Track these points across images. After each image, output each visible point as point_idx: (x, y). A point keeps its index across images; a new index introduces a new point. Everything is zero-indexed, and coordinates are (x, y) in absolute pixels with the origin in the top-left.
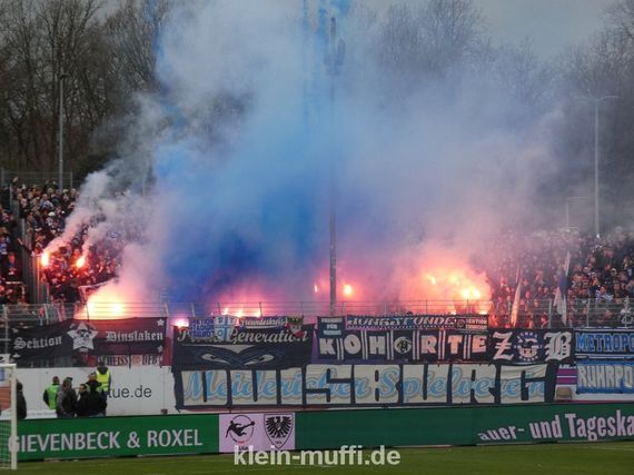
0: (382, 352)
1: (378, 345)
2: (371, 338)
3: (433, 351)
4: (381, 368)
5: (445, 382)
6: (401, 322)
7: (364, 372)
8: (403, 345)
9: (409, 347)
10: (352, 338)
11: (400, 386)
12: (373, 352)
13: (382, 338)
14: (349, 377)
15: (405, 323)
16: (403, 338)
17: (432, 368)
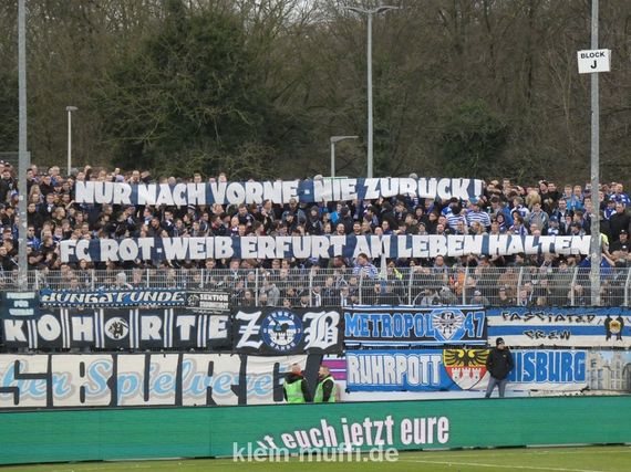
0: (89, 337)
1: (83, 328)
2: (74, 319)
3: (157, 337)
4: (88, 359)
5: (174, 377)
6: (114, 298)
7: (65, 364)
8: (117, 329)
9: (125, 331)
10: (47, 319)
11: (113, 383)
12: (77, 337)
13: (88, 320)
14: (45, 371)
15: (119, 299)
16: (117, 320)
17: (156, 358)
